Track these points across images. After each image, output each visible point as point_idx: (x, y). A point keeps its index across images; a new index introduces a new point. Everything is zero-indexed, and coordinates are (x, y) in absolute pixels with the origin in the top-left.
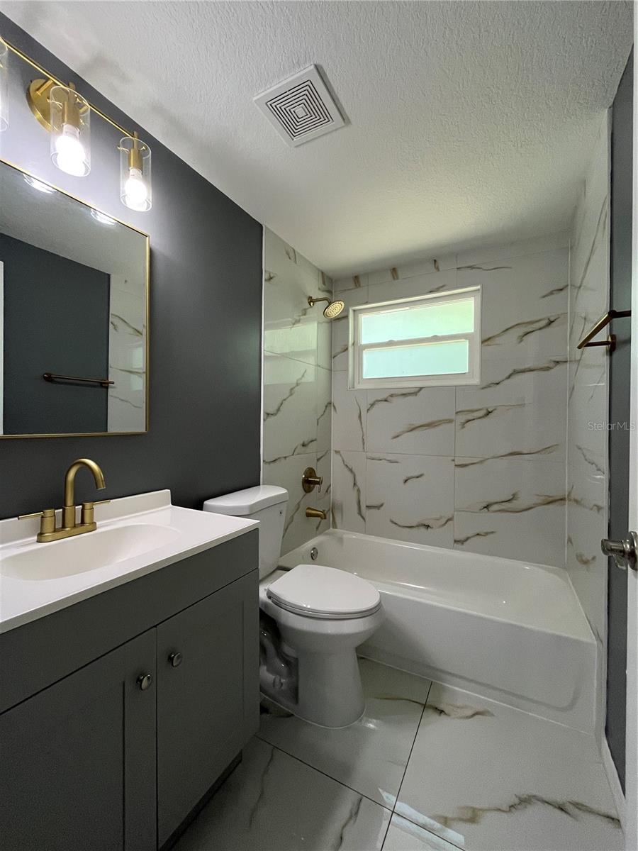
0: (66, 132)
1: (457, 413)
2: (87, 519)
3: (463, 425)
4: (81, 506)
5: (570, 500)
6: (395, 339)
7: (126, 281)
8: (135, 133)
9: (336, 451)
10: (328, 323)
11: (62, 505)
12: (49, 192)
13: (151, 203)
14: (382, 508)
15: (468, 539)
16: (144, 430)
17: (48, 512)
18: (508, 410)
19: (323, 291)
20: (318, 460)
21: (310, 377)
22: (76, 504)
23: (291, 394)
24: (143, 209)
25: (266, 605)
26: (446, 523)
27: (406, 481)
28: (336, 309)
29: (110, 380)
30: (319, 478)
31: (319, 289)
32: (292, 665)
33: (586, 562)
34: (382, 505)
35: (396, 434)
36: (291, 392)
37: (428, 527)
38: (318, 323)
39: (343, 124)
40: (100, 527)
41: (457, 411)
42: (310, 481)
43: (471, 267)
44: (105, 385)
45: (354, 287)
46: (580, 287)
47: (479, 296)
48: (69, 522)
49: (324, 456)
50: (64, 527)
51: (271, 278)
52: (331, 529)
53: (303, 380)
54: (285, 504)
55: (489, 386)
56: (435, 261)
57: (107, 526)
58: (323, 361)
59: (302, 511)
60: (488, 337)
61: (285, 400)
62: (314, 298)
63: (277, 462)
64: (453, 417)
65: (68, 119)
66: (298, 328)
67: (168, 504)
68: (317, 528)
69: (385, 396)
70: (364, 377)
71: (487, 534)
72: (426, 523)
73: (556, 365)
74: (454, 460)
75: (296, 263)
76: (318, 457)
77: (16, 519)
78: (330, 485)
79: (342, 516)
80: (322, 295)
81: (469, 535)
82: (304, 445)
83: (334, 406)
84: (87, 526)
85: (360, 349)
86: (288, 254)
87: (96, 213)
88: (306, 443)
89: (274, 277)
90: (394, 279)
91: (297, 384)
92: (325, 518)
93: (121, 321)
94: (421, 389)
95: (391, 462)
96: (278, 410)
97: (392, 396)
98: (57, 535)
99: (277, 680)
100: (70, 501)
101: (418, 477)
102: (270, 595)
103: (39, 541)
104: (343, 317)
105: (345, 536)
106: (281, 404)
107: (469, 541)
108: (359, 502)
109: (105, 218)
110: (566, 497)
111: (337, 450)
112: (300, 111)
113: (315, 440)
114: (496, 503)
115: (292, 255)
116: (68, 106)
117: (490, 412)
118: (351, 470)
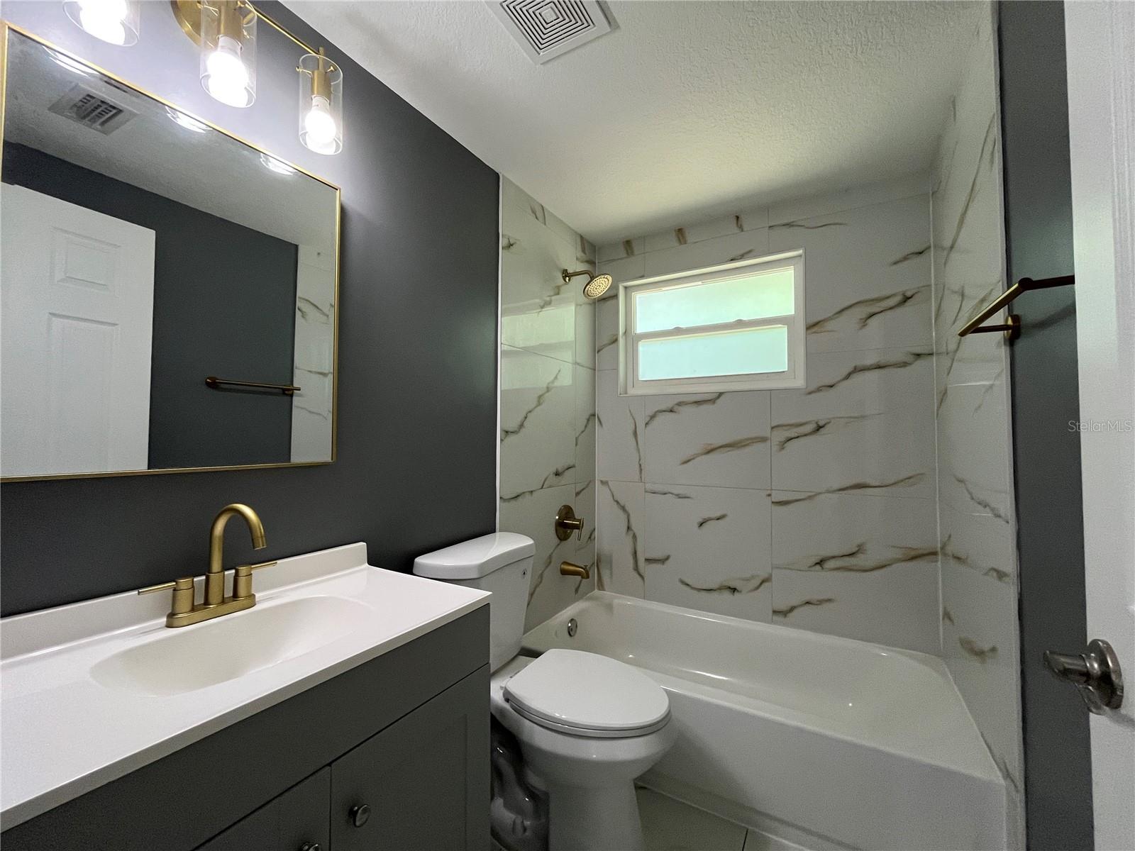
0: (222, 47)
1: (772, 428)
2: (242, 591)
3: (782, 445)
4: (233, 571)
5: (945, 555)
6: (683, 326)
7: (319, 254)
8: (321, 49)
9: (602, 482)
10: (590, 304)
11: (206, 570)
12: (202, 131)
13: (341, 145)
14: (667, 563)
15: (792, 609)
16: (329, 460)
17: (184, 583)
18: (847, 423)
19: (582, 262)
20: (577, 494)
21: (566, 380)
22: (225, 568)
23: (539, 404)
24: (331, 151)
25: (502, 711)
26: (761, 584)
27: (701, 525)
28: (601, 285)
29: (296, 385)
30: (579, 521)
31: (577, 259)
32: (540, 801)
33: (980, 654)
34: (668, 558)
35: (685, 458)
36: (539, 401)
37: (734, 590)
38: (577, 305)
39: (609, 30)
40: (259, 602)
41: (774, 424)
42: (566, 525)
43: (789, 225)
44: (288, 392)
45: (625, 255)
46: (952, 247)
47: (801, 266)
48: (215, 596)
49: (585, 489)
50: (207, 603)
51: (510, 245)
52: (596, 590)
53: (556, 384)
54: (531, 561)
55: (819, 390)
56: (738, 217)
57: (271, 598)
58: (584, 355)
59: (556, 565)
60: (816, 320)
61: (530, 412)
62: (570, 271)
63: (520, 498)
64: (767, 433)
65: (225, 28)
66: (549, 311)
67: (364, 563)
68: (577, 591)
69: (670, 404)
70: (641, 378)
71: (821, 602)
72: (732, 585)
73: (916, 360)
74: (769, 495)
75: (545, 224)
76: (578, 490)
77: (135, 592)
78: (594, 529)
79: (611, 574)
80: (581, 267)
81: (795, 604)
82: (557, 474)
83: (598, 417)
84: (242, 601)
85: (634, 339)
86: (534, 212)
87: (267, 159)
88: (560, 470)
89: (515, 243)
90: (681, 243)
91: (548, 389)
92: (588, 577)
93: (312, 307)
94: (721, 394)
95: (679, 496)
96: (522, 426)
97: (680, 404)
98: (197, 615)
99: (519, 821)
100: (216, 565)
101: (718, 519)
102: (508, 697)
103: (169, 626)
104: (611, 297)
105: (616, 601)
106: (526, 418)
107: (795, 612)
108: (635, 553)
109: (279, 166)
110: (939, 550)
111: (604, 479)
112: (548, 14)
113: (573, 466)
114: (834, 557)
115: (539, 214)
116: (227, 13)
117: (821, 427)
118: (623, 508)
